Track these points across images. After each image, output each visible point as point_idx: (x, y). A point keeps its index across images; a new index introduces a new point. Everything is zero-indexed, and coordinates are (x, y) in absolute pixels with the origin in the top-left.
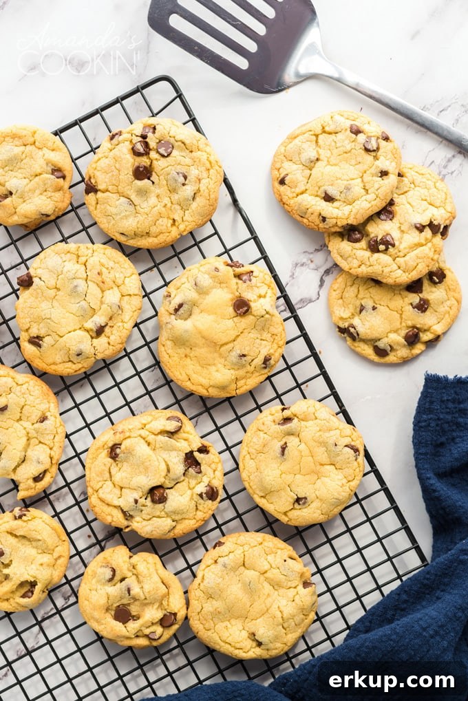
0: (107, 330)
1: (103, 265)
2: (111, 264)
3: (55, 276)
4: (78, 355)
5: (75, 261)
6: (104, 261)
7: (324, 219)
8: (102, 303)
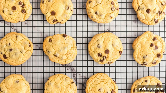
0: (56, 57)
1: (72, 53)
2: (73, 55)
3: (67, 43)
4: (48, 52)
5: (72, 47)
6: (73, 54)
7: (92, 17)
8: (62, 55)
